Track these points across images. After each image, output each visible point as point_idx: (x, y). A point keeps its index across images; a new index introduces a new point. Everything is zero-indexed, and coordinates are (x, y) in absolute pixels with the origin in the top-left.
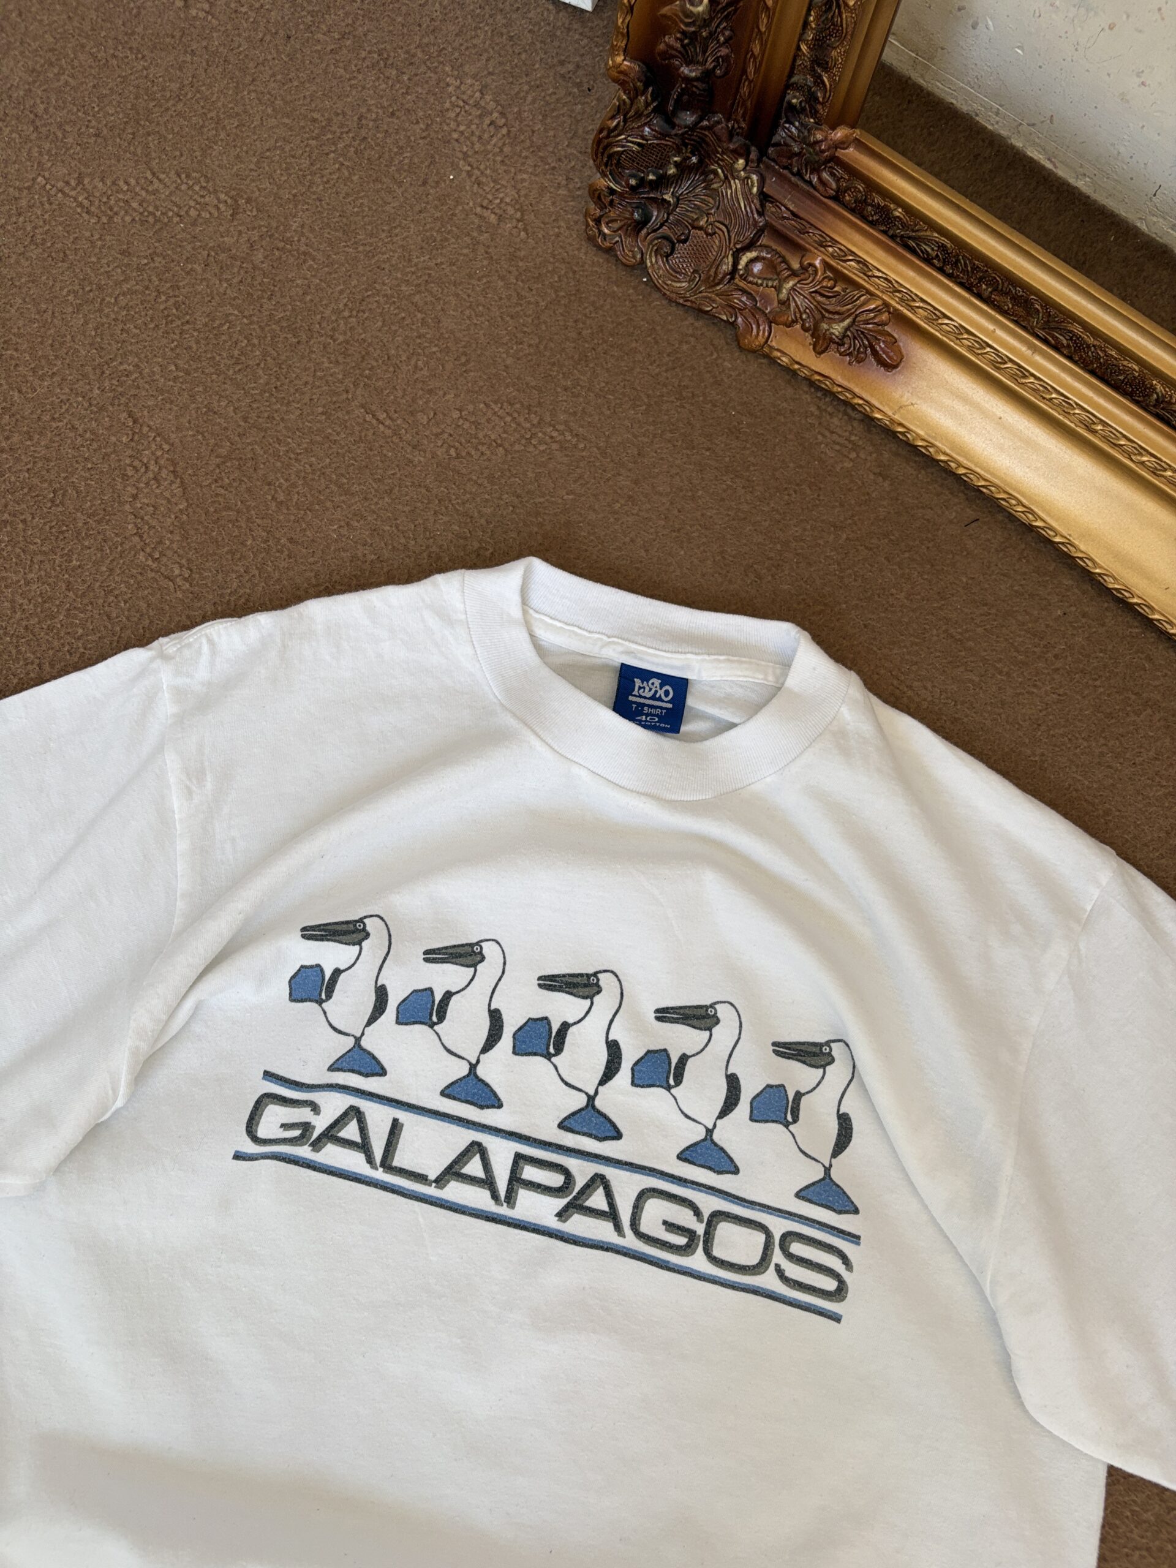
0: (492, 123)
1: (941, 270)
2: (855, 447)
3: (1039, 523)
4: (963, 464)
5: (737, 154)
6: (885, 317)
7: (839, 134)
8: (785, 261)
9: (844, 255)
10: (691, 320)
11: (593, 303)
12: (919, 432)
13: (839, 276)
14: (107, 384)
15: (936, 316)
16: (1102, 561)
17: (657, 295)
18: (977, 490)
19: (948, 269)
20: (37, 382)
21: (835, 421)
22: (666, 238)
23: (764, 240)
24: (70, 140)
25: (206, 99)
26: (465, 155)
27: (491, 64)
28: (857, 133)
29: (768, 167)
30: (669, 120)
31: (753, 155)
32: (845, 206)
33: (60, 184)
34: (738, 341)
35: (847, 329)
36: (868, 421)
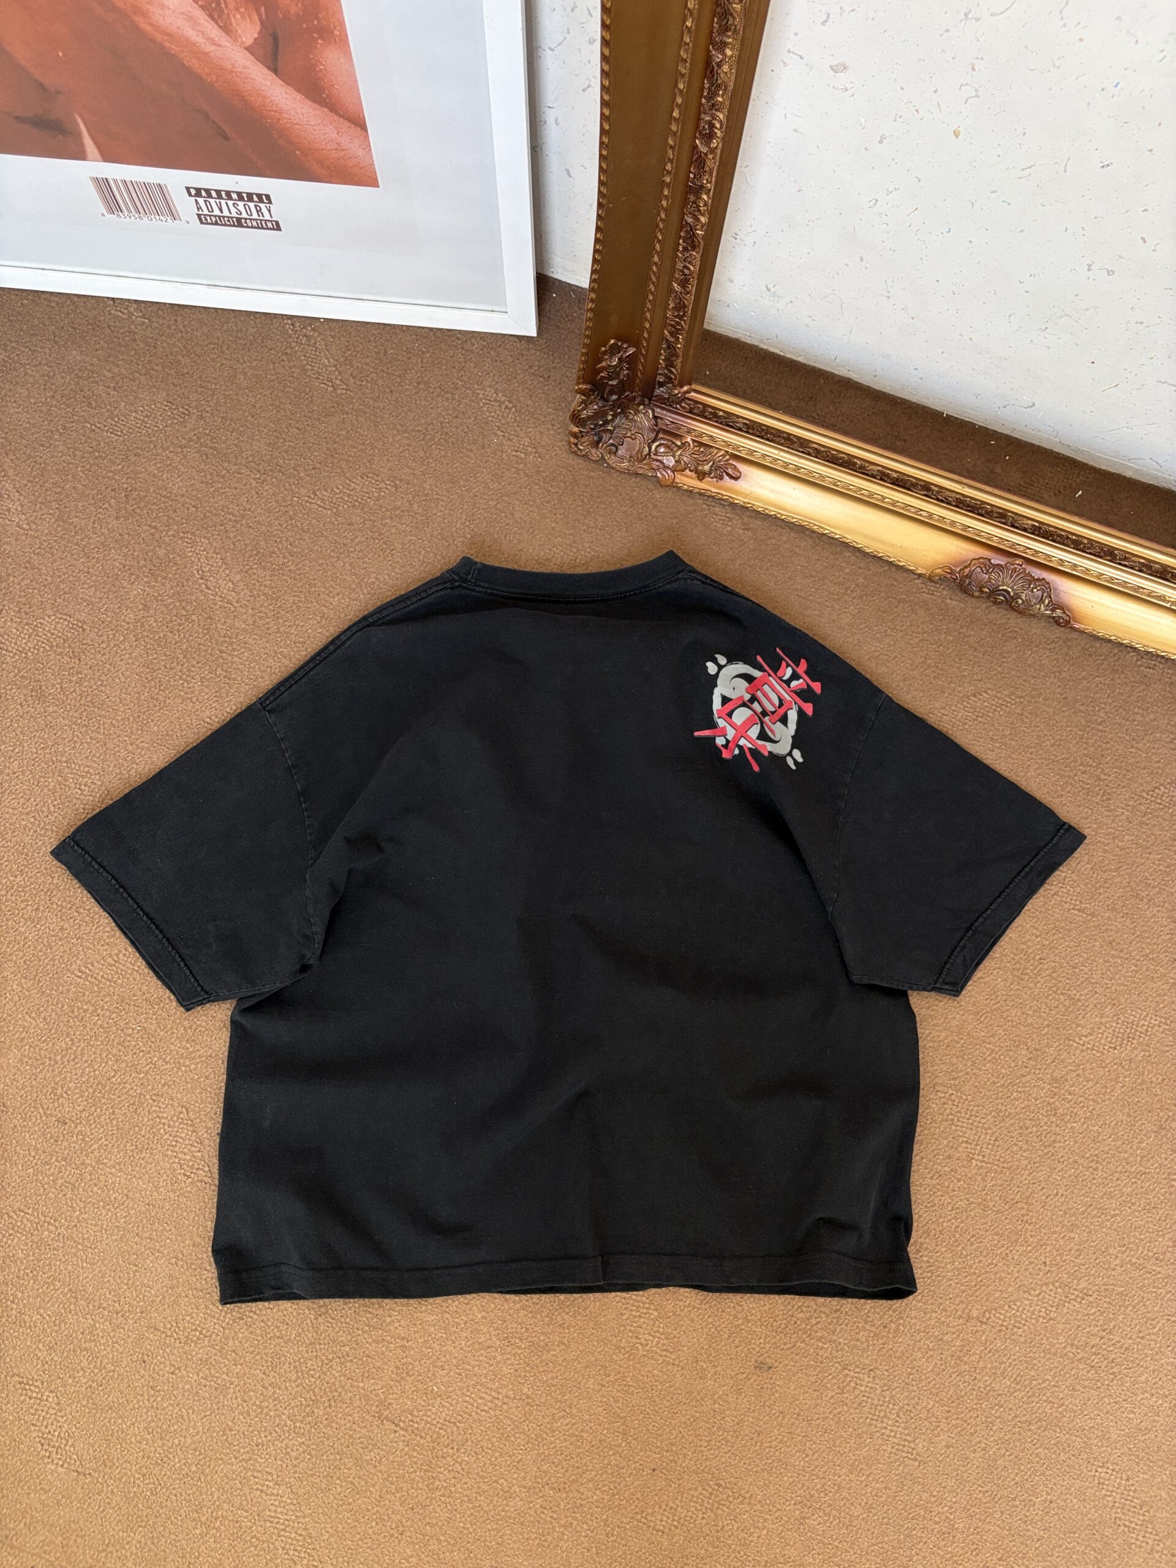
0: (506, 407)
1: (747, 432)
2: (730, 519)
3: (826, 532)
4: (784, 514)
5: (639, 404)
6: (728, 457)
7: (686, 388)
8: (674, 443)
9: (701, 435)
10: (634, 479)
11: (584, 485)
12: (759, 505)
13: (701, 444)
14: (366, 592)
15: (751, 452)
16: (861, 542)
17: (613, 471)
18: (793, 523)
19: (750, 431)
20: (332, 600)
21: (717, 509)
22: (612, 445)
23: (661, 435)
24: (302, 475)
25: (362, 435)
26: (499, 428)
27: (496, 378)
28: (694, 386)
29: (654, 405)
30: (606, 400)
31: (647, 402)
32: (694, 414)
33: (306, 499)
34: (659, 482)
35: (712, 466)
36: (733, 505)
